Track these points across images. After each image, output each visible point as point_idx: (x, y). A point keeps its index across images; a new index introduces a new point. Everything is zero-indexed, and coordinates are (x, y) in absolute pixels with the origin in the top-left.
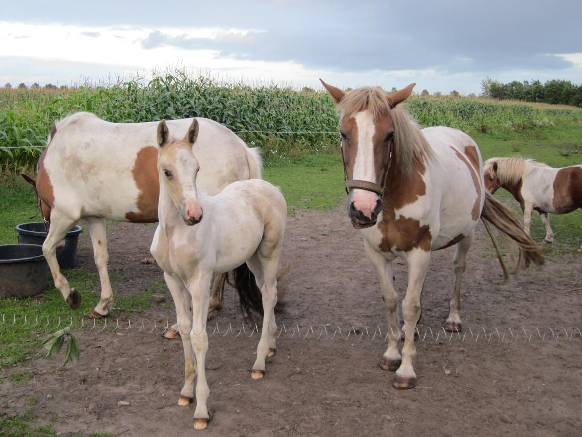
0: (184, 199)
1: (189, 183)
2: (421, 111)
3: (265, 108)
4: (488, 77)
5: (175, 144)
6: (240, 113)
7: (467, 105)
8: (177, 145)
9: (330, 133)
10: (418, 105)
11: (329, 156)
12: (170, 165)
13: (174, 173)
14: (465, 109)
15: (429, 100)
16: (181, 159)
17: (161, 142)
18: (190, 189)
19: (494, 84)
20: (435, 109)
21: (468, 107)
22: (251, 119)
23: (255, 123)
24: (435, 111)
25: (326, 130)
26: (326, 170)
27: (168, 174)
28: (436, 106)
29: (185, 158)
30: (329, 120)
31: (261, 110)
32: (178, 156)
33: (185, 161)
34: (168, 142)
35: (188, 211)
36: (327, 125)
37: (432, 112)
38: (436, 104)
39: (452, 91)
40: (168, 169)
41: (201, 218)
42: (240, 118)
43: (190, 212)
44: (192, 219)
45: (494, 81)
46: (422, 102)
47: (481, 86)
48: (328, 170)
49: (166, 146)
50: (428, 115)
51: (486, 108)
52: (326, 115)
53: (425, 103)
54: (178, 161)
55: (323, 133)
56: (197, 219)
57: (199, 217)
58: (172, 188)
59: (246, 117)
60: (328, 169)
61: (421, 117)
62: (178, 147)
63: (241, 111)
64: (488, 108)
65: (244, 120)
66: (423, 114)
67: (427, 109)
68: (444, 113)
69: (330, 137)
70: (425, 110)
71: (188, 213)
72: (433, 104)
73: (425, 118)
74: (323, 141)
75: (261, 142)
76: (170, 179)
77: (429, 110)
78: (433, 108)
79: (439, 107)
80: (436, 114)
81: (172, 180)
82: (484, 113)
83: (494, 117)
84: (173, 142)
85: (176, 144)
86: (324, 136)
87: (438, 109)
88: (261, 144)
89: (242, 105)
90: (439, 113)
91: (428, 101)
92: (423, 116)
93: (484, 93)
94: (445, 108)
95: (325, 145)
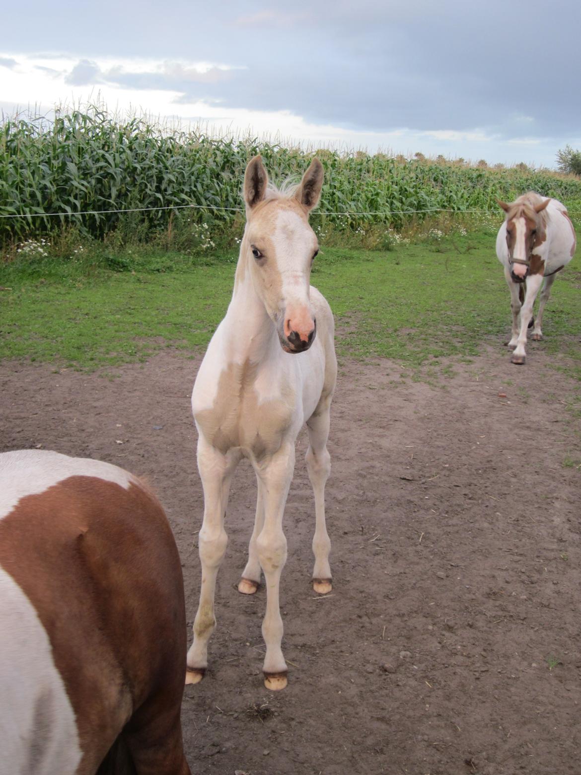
0: (283, 300)
1: (296, 271)
2: (474, 187)
3: (233, 172)
4: (567, 147)
5: (276, 203)
6: (190, 177)
7: (540, 182)
8: (281, 205)
9: (334, 214)
10: (469, 178)
11: (329, 249)
12: (263, 239)
13: (269, 254)
14: (536, 187)
15: (486, 173)
16: (285, 229)
17: (251, 198)
18: (297, 283)
19: (575, 156)
20: (494, 185)
21: (540, 184)
22: (208, 188)
23: (213, 194)
24: (494, 188)
25: (328, 210)
26: (318, 271)
27: (258, 254)
28: (496, 182)
29: (291, 227)
30: (334, 194)
31: (225, 175)
32: (279, 223)
33: (292, 232)
34: (264, 199)
35: (289, 321)
36: (329, 203)
37: (489, 190)
38: (495, 179)
39: (519, 163)
40: (259, 245)
41: (311, 336)
42: (190, 185)
43: (292, 324)
44: (294, 338)
45: (575, 152)
46: (475, 175)
47: (557, 158)
48: (321, 272)
49: (260, 204)
50: (483, 194)
51: (566, 188)
52: (328, 186)
53: (480, 176)
54: (277, 232)
55: (324, 214)
56: (304, 338)
57: (308, 333)
58: (264, 280)
59: (199, 185)
60: (322, 270)
61: (473, 195)
62: (282, 208)
63: (192, 174)
64: (568, 187)
65: (195, 189)
66: (476, 192)
67: (483, 185)
68: (507, 192)
69: (333, 220)
70: (479, 186)
71: (288, 325)
72: (491, 177)
73: (478, 198)
74: (321, 226)
75: (221, 223)
76: (262, 265)
77: (485, 187)
78: (491, 185)
79: (500, 182)
80: (495, 193)
81: (266, 266)
82: (563, 195)
83: (577, 201)
84: (272, 200)
85: (279, 203)
86: (324, 217)
87: (498, 186)
88: (222, 226)
89: (193, 165)
90: (499, 191)
91: (484, 173)
92: (476, 194)
93: (561, 168)
94: (508, 185)
95: (325, 233)
